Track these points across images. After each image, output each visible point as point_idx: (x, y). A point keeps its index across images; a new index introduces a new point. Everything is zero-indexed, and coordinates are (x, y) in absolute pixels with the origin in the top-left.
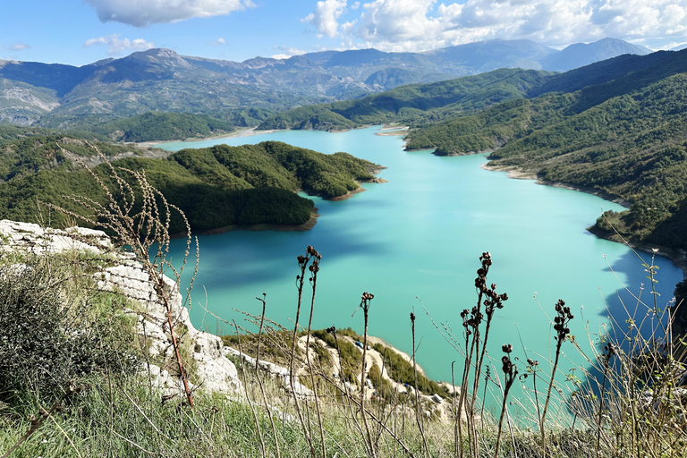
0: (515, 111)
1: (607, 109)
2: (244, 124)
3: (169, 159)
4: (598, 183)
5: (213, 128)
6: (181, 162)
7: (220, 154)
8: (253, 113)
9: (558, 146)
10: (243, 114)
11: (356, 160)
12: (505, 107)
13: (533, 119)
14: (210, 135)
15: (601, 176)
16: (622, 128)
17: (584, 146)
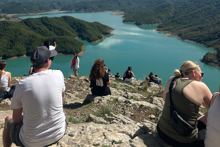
0: (167, 8)
1: (205, 10)
2: (55, 8)
3: (21, 22)
4: (203, 40)
5: (41, 9)
6: (26, 23)
7: (44, 21)
8: (59, 3)
9: (186, 24)
10: (54, 4)
11: (102, 25)
12: (163, 7)
13: (174, 12)
14: (39, 12)
15: (204, 37)
16: (211, 18)
17: (197, 24)
